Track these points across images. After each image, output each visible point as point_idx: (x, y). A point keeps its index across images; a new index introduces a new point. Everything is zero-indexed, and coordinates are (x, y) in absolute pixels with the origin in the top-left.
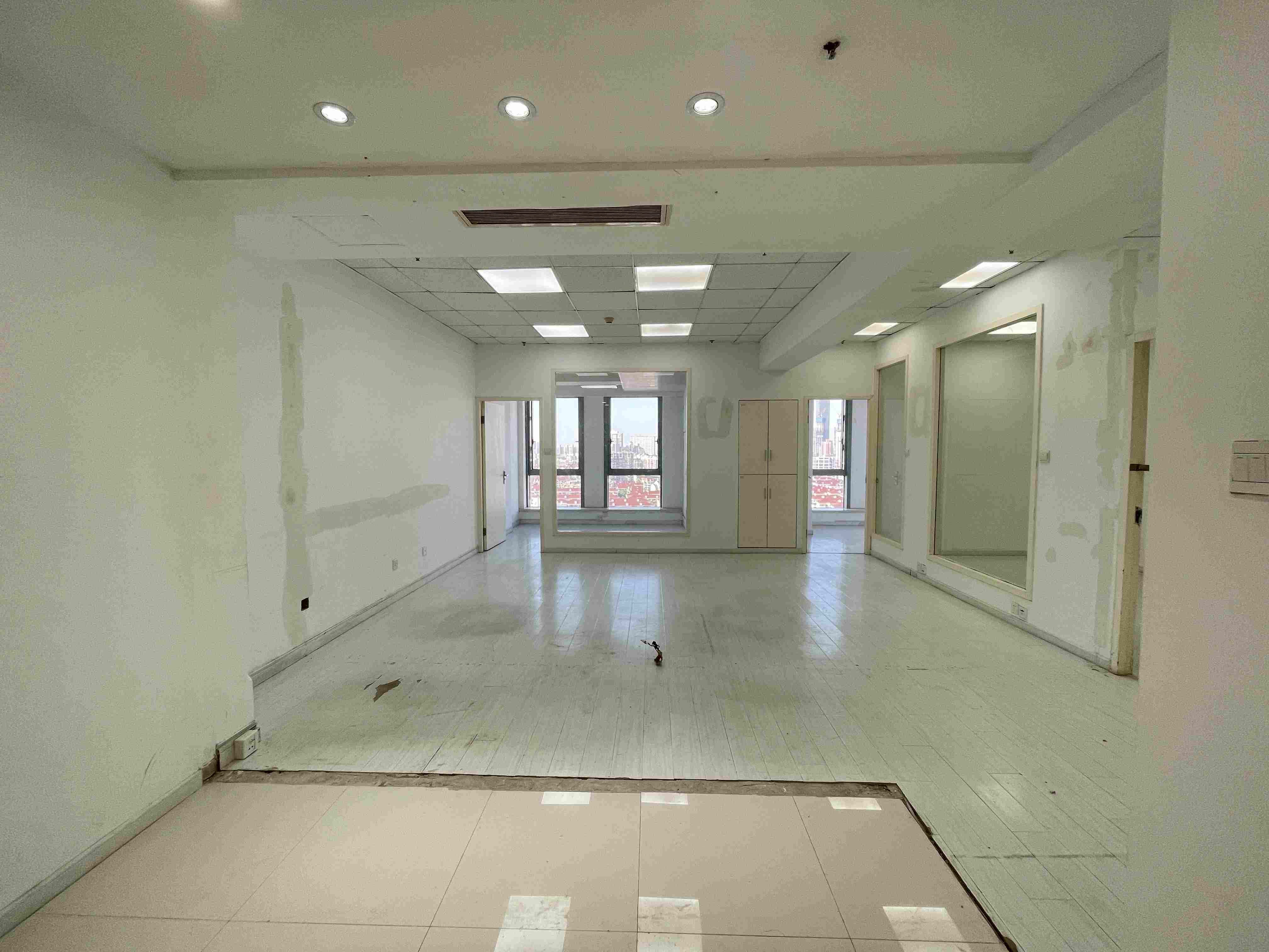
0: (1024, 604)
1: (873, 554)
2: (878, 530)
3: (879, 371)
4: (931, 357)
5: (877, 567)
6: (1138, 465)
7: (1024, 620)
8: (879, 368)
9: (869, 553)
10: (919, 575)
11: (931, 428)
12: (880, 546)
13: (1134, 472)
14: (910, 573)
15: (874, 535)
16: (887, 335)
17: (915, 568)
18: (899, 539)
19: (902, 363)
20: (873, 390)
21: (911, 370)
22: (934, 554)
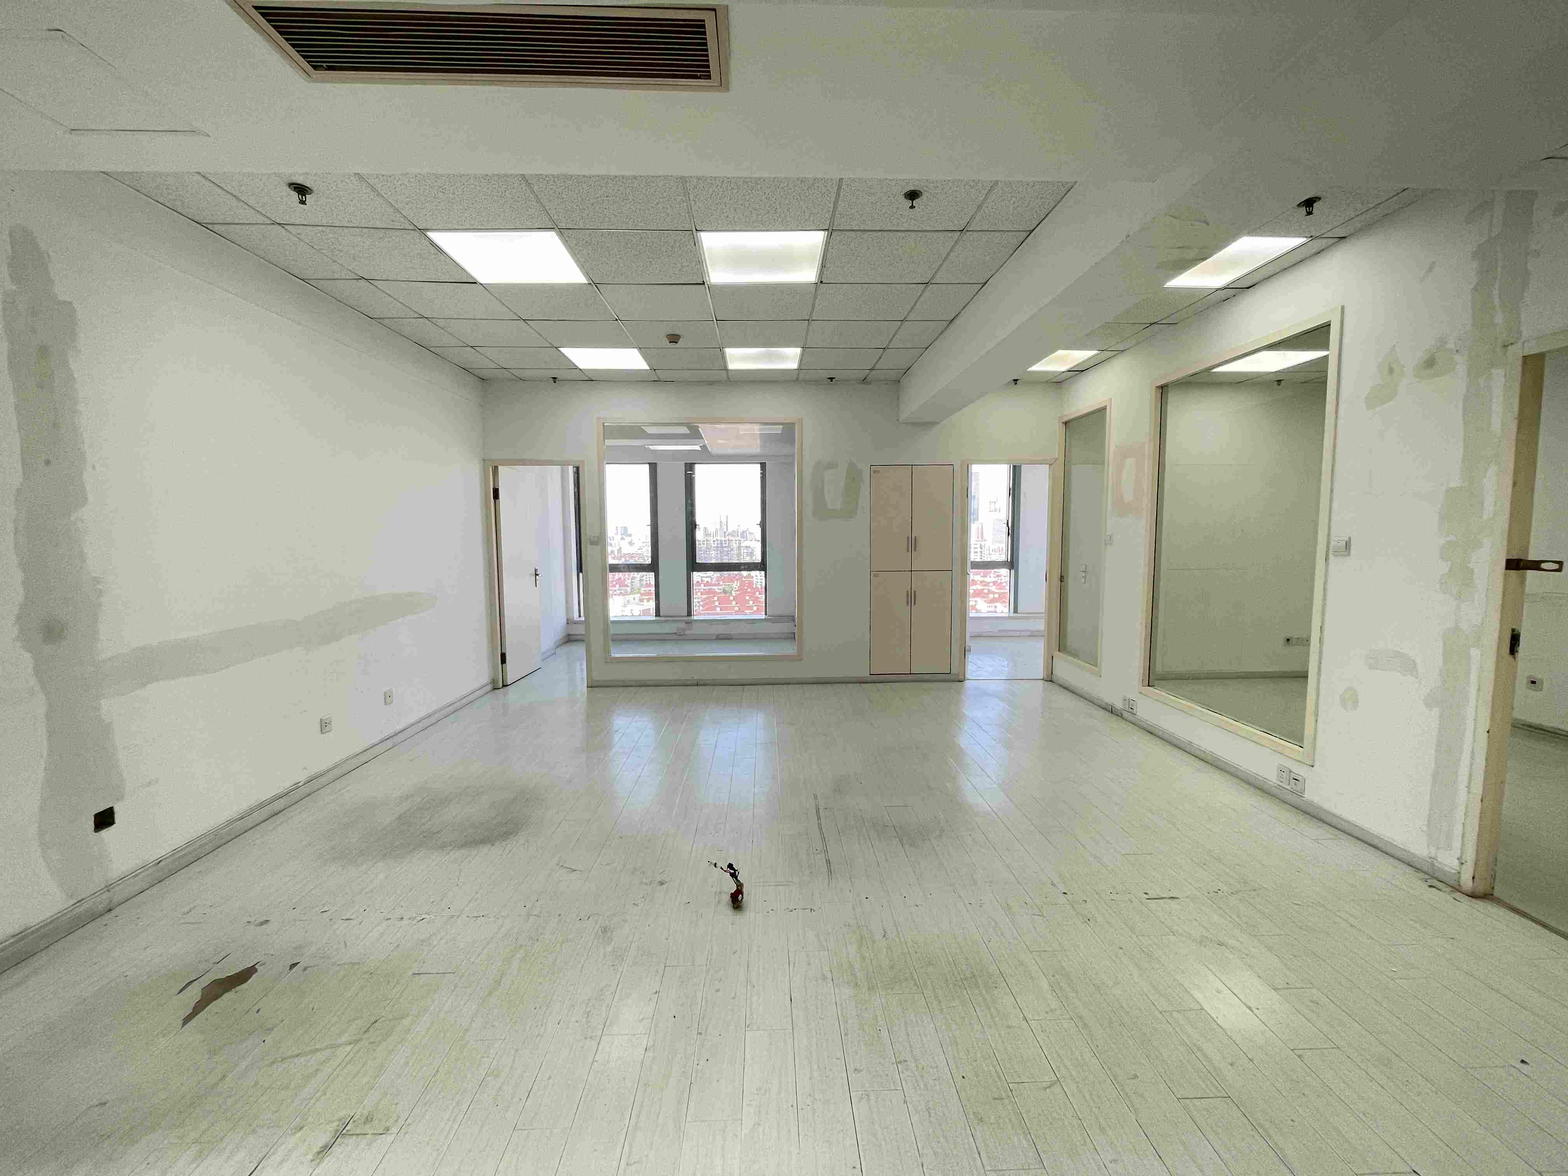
0: (1300, 771)
1: (1054, 679)
2: (1062, 647)
3: (1066, 423)
4: (1148, 398)
5: (1063, 700)
6: (1519, 561)
7: (1300, 794)
8: (1065, 419)
9: (1050, 679)
10: (1125, 715)
11: (1147, 503)
12: (1065, 669)
13: (1513, 573)
14: (1111, 710)
15: (1057, 654)
16: (1079, 371)
17: (1119, 705)
18: (1093, 661)
19: (1102, 410)
20: (1056, 452)
21: (1114, 419)
22: (1149, 686)
